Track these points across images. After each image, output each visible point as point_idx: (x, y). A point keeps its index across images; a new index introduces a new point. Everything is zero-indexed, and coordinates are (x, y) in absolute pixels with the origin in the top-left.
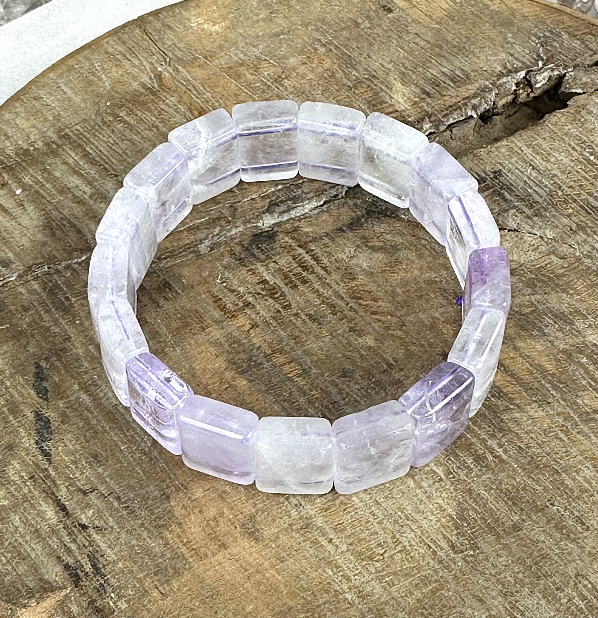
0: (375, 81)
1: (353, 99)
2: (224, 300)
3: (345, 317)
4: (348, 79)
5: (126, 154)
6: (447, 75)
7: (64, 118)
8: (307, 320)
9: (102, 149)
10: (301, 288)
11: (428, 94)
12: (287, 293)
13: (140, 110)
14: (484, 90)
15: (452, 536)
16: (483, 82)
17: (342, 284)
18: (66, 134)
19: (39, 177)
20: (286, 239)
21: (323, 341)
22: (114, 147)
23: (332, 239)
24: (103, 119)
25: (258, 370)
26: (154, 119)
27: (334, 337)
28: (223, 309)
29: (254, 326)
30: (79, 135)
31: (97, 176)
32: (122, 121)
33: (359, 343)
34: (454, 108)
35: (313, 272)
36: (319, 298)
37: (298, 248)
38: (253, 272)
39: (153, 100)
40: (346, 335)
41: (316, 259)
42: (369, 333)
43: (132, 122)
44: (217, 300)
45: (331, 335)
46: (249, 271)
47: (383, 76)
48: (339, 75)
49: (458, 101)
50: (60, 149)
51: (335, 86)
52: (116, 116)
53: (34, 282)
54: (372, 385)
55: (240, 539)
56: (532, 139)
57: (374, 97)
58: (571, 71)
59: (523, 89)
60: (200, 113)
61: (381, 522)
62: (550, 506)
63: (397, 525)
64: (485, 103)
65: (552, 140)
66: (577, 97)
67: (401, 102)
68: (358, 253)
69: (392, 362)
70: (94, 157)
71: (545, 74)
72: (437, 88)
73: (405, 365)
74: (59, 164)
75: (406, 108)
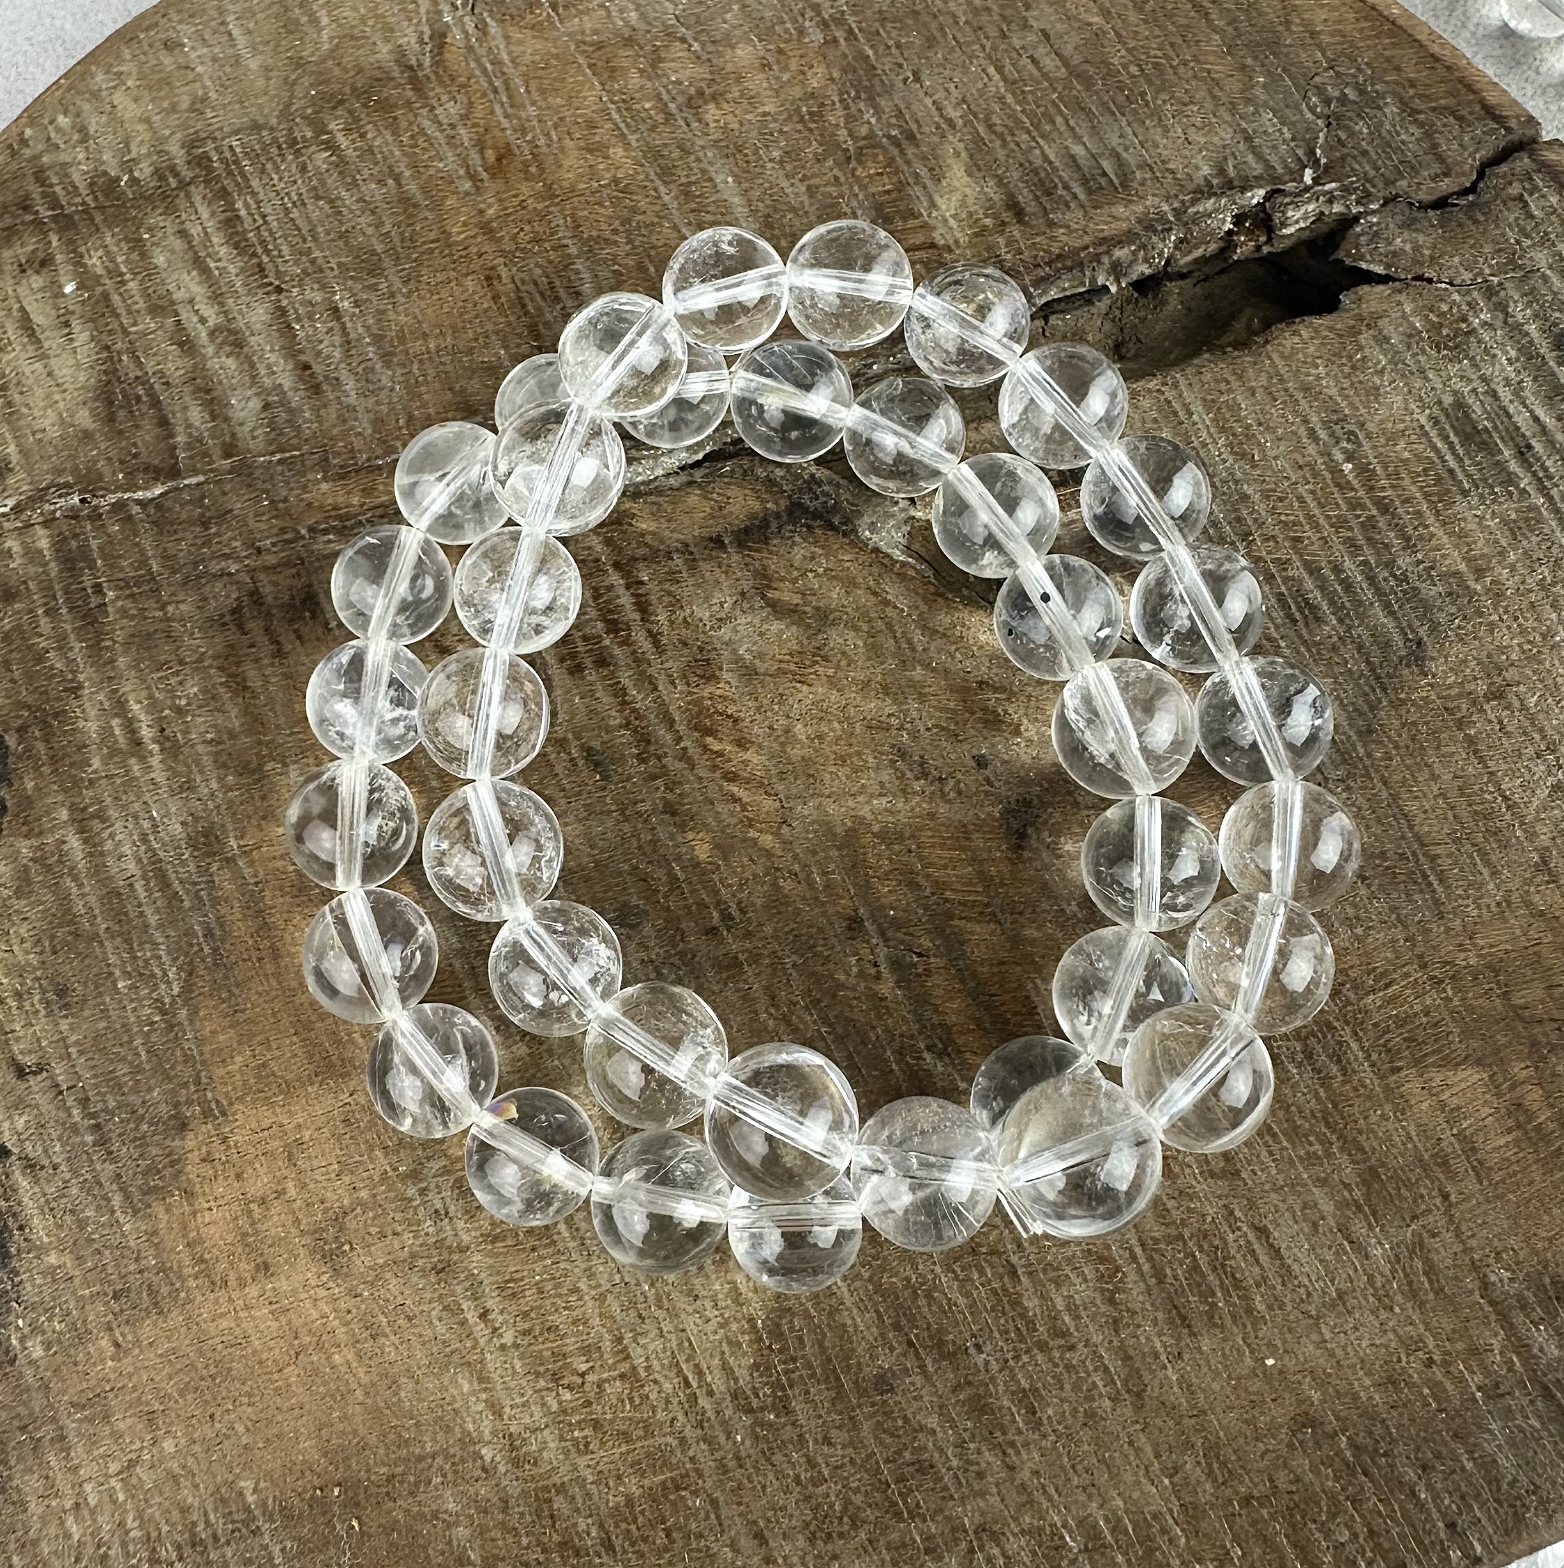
0: (910, 151)
3: (664, 772)
4: (851, 135)
5: (315, 236)
6: (1079, 167)
7: (213, 109)
8: (581, 763)
9: (268, 210)
10: (591, 675)
11: (1019, 213)
13: (375, 124)
14: (1153, 225)
15: (741, 1367)
16: (1153, 203)
17: (682, 686)
18: (206, 157)
19: (120, 259)
22: (295, 214)
23: (692, 563)
24: (290, 130)
26: (397, 153)
27: (627, 819)
30: (231, 163)
31: (239, 284)
32: (331, 146)
33: (675, 847)
34: (1069, 263)
35: (626, 642)
36: (621, 712)
37: (611, 570)
39: (409, 103)
40: (652, 820)
41: (643, 607)
42: (703, 825)
43: (350, 151)
45: (623, 811)
47: (931, 139)
48: (835, 117)
49: (1083, 244)
50: (182, 194)
52: (321, 129)
53: (40, 531)
55: (302, 1261)
56: (1223, 386)
57: (894, 195)
58: (1374, 212)
59: (1249, 232)
60: (499, 159)
61: (601, 1298)
62: (972, 1351)
63: (633, 1313)
64: (1146, 260)
65: (1268, 399)
66: (1367, 288)
67: (952, 222)
68: (738, 613)
69: (734, 911)
70: (245, 231)
71: (1311, 208)
72: (1044, 200)
73: (760, 925)
74: (170, 231)
75: (956, 242)
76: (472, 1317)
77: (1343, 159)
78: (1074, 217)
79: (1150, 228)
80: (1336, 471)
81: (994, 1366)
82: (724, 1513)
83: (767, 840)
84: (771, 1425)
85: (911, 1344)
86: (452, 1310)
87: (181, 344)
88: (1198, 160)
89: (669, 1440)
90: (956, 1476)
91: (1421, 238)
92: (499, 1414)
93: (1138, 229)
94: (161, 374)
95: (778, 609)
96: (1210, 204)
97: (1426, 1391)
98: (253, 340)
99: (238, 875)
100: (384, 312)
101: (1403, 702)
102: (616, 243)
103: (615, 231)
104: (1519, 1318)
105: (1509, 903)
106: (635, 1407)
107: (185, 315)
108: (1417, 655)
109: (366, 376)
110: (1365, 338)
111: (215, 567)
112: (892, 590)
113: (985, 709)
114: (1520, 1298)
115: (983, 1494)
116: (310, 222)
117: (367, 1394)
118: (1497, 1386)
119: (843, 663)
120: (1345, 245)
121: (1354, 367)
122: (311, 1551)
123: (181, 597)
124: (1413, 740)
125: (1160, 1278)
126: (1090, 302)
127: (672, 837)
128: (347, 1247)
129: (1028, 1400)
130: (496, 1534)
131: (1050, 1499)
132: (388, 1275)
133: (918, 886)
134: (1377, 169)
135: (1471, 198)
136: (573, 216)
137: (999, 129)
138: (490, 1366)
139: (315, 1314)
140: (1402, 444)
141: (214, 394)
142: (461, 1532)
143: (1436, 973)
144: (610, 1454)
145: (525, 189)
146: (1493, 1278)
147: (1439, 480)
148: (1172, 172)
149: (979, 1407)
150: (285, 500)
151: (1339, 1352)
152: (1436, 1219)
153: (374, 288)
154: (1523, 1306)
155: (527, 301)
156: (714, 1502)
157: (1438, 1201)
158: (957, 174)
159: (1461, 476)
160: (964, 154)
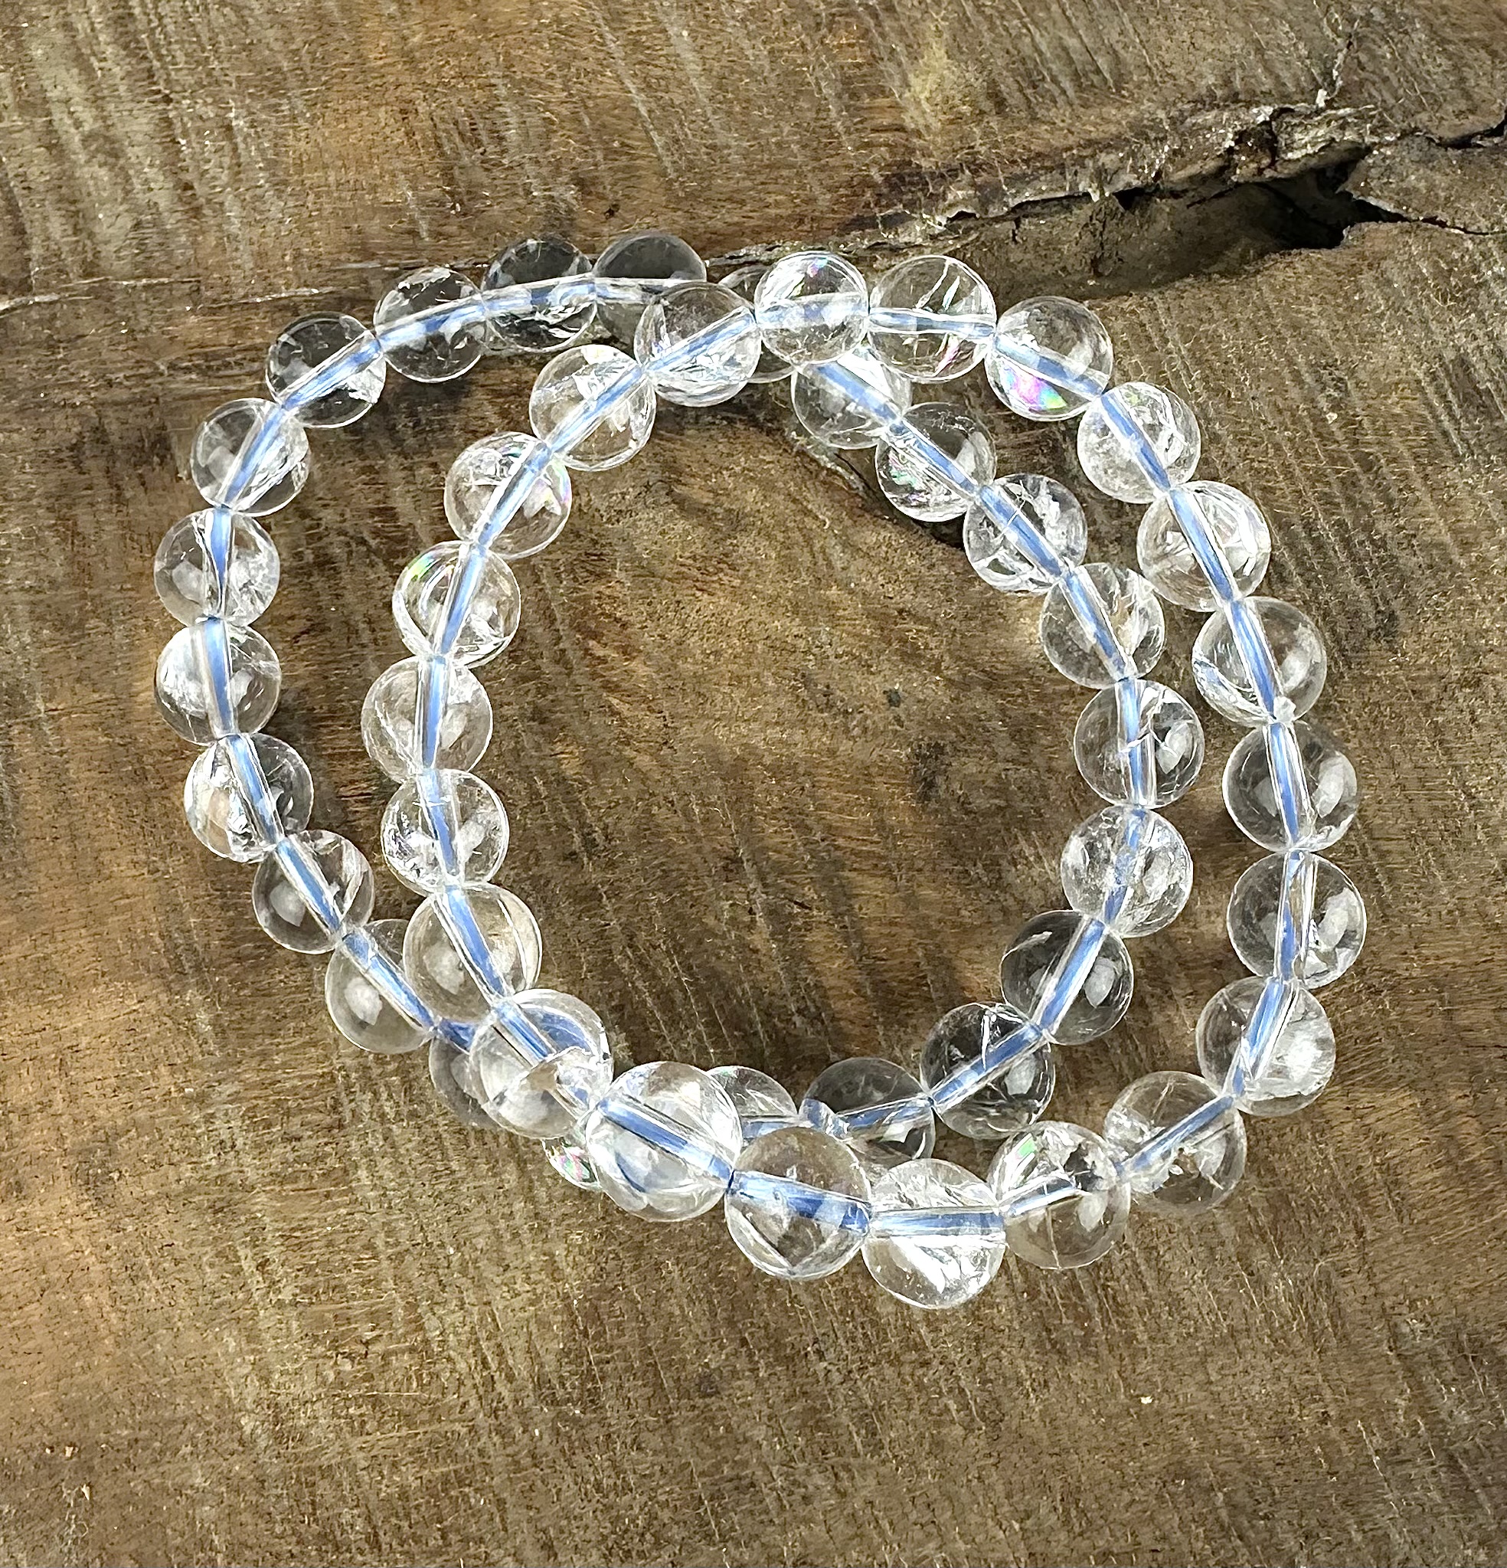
1: (811, 57)
5: (215, 45)
6: (1071, 61)
11: (1000, 103)
14: (1142, 131)
16: (1151, 109)
29: (315, 628)
34: (1048, 164)
38: (373, 477)
47: (912, 13)
49: (1066, 144)
55: (62, 1184)
56: (1204, 315)
57: (865, 69)
58: (1389, 144)
59: (1250, 152)
61: (399, 1257)
62: (813, 1357)
63: (432, 1279)
64: (1134, 169)
65: (1251, 333)
66: (1373, 225)
67: (926, 106)
68: (639, 506)
69: (598, 836)
70: (137, 32)
71: (1321, 132)
72: (1029, 91)
73: (626, 855)
74: (52, 21)
75: (927, 127)
76: (248, 1266)
77: (1361, 84)
78: (1060, 114)
79: (1142, 134)
80: (1319, 419)
81: (836, 1377)
82: (511, 1517)
83: (644, 761)
84: (576, 1420)
85: (744, 1342)
86: (227, 1256)
87: (49, 147)
88: (1204, 68)
89: (457, 1427)
90: (779, 1498)
91: (1438, 177)
92: (266, 1380)
93: (1129, 135)
94: (23, 177)
95: (684, 506)
96: (1210, 117)
97: (1318, 1450)
98: (131, 152)
99: (40, 741)
100: (283, 136)
101: (1368, 679)
102: (551, 88)
103: (552, 76)
104: (1428, 1375)
105: (1463, 913)
106: (421, 1385)
107: (58, 115)
108: (1388, 629)
109: (253, 206)
110: (1366, 278)
111: (57, 396)
112: (816, 501)
113: (903, 641)
114: (1433, 1355)
115: (806, 1521)
116: (211, 30)
117: (118, 1344)
118: (1397, 1451)
119: (752, 574)
120: (1354, 176)
121: (1351, 309)
122: (30, 1518)
123: (16, 426)
124: (1374, 722)
125: (1033, 1293)
126: (1068, 209)
127: (538, 747)
128: (116, 1175)
129: (869, 1419)
130: (245, 1517)
131: (882, 1533)
132: (158, 1210)
133: (809, 829)
134: (1397, 99)
135: (1496, 140)
136: (507, 54)
137: (988, 11)
138: (262, 1325)
139: (68, 1246)
140: (1394, 397)
141: (80, 206)
142: (207, 1511)
143: (1375, 982)
144: (387, 1437)
145: (456, 19)
146: (1406, 1329)
147: (1431, 441)
148: (1173, 76)
149: (815, 1420)
150: (146, 331)
151: (1225, 1397)
152: (1350, 1257)
153: (276, 109)
154: (1435, 1363)
155: (444, 141)
156: (501, 1503)
157: (1352, 1236)
158: (937, 55)
159: (1455, 439)
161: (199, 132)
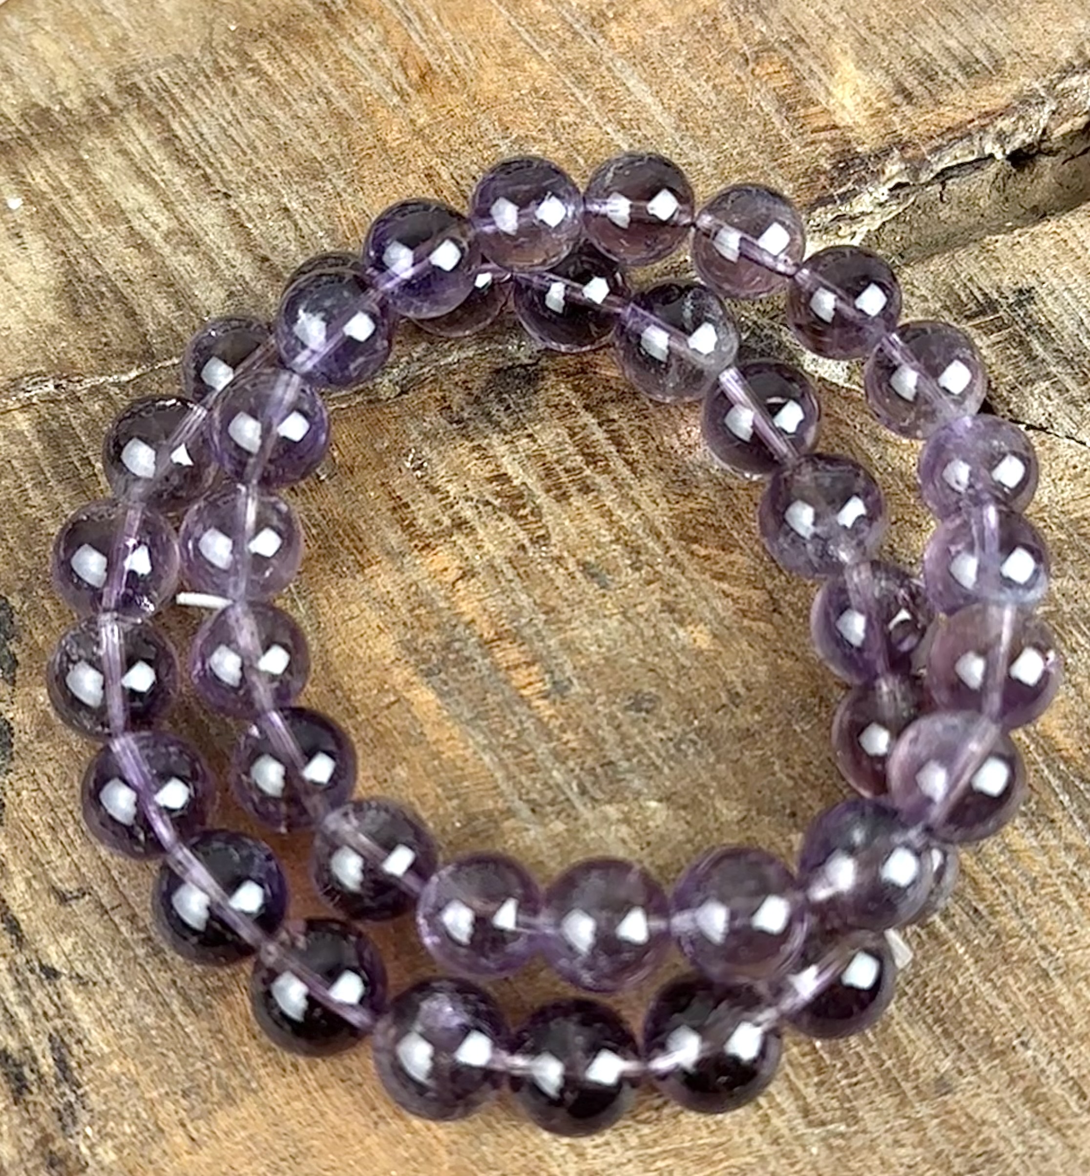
0: (802, 51)
1: (748, 86)
2: (413, 508)
3: (658, 577)
4: (745, 40)
5: (255, 149)
6: (955, 57)
7: (135, 46)
8: (579, 575)
9: (205, 130)
10: (577, 501)
11: (908, 96)
12: (544, 510)
13: (298, 53)
14: (1027, 100)
15: (806, 1085)
16: (1027, 82)
17: (663, 503)
18: (134, 85)
19: (64, 178)
20: (562, 388)
21: (604, 626)
22: (232, 131)
24: (215, 61)
25: (461, 673)
26: (324, 76)
27: (629, 619)
28: (408, 526)
29: (467, 574)
30: (162, 92)
31: (186, 193)
32: (257, 72)
33: (678, 639)
34: (958, 135)
35: (606, 470)
36: (610, 530)
37: (582, 412)
38: (483, 453)
39: (327, 33)
40: (653, 618)
42: (701, 620)
43: (277, 77)
44: (400, 506)
45: (624, 613)
46: (474, 449)
47: (819, 41)
48: (729, 26)
49: (969, 118)
50: (116, 120)
51: (714, 52)
52: (244, 57)
53: (19, 416)
54: (692, 736)
57: (794, 88)
60: (423, 77)
62: (1019, 1048)
64: (1025, 130)
67: (849, 107)
69: (742, 691)
70: (185, 148)
72: (928, 83)
74: (109, 151)
75: (856, 122)
78: (958, 96)
79: (1025, 102)
81: (1042, 1060)
83: (761, 627)
87: (137, 246)
88: (1061, 46)
93: (1016, 104)
94: (121, 273)
96: (1074, 81)
98: (208, 240)
102: (545, 141)
107: (137, 221)
112: (844, 412)
116: (248, 137)
127: (674, 632)
129: (1077, 1087)
136: (500, 120)
137: (877, 30)
141: (177, 287)
145: (450, 99)
148: (1038, 57)
153: (320, 190)
158: (847, 67)
160: (850, 52)
161: (262, 216)
